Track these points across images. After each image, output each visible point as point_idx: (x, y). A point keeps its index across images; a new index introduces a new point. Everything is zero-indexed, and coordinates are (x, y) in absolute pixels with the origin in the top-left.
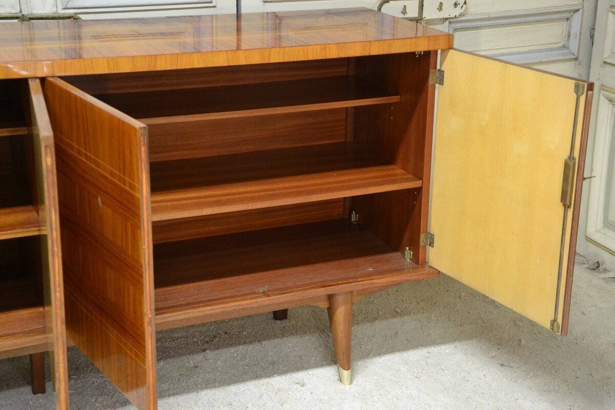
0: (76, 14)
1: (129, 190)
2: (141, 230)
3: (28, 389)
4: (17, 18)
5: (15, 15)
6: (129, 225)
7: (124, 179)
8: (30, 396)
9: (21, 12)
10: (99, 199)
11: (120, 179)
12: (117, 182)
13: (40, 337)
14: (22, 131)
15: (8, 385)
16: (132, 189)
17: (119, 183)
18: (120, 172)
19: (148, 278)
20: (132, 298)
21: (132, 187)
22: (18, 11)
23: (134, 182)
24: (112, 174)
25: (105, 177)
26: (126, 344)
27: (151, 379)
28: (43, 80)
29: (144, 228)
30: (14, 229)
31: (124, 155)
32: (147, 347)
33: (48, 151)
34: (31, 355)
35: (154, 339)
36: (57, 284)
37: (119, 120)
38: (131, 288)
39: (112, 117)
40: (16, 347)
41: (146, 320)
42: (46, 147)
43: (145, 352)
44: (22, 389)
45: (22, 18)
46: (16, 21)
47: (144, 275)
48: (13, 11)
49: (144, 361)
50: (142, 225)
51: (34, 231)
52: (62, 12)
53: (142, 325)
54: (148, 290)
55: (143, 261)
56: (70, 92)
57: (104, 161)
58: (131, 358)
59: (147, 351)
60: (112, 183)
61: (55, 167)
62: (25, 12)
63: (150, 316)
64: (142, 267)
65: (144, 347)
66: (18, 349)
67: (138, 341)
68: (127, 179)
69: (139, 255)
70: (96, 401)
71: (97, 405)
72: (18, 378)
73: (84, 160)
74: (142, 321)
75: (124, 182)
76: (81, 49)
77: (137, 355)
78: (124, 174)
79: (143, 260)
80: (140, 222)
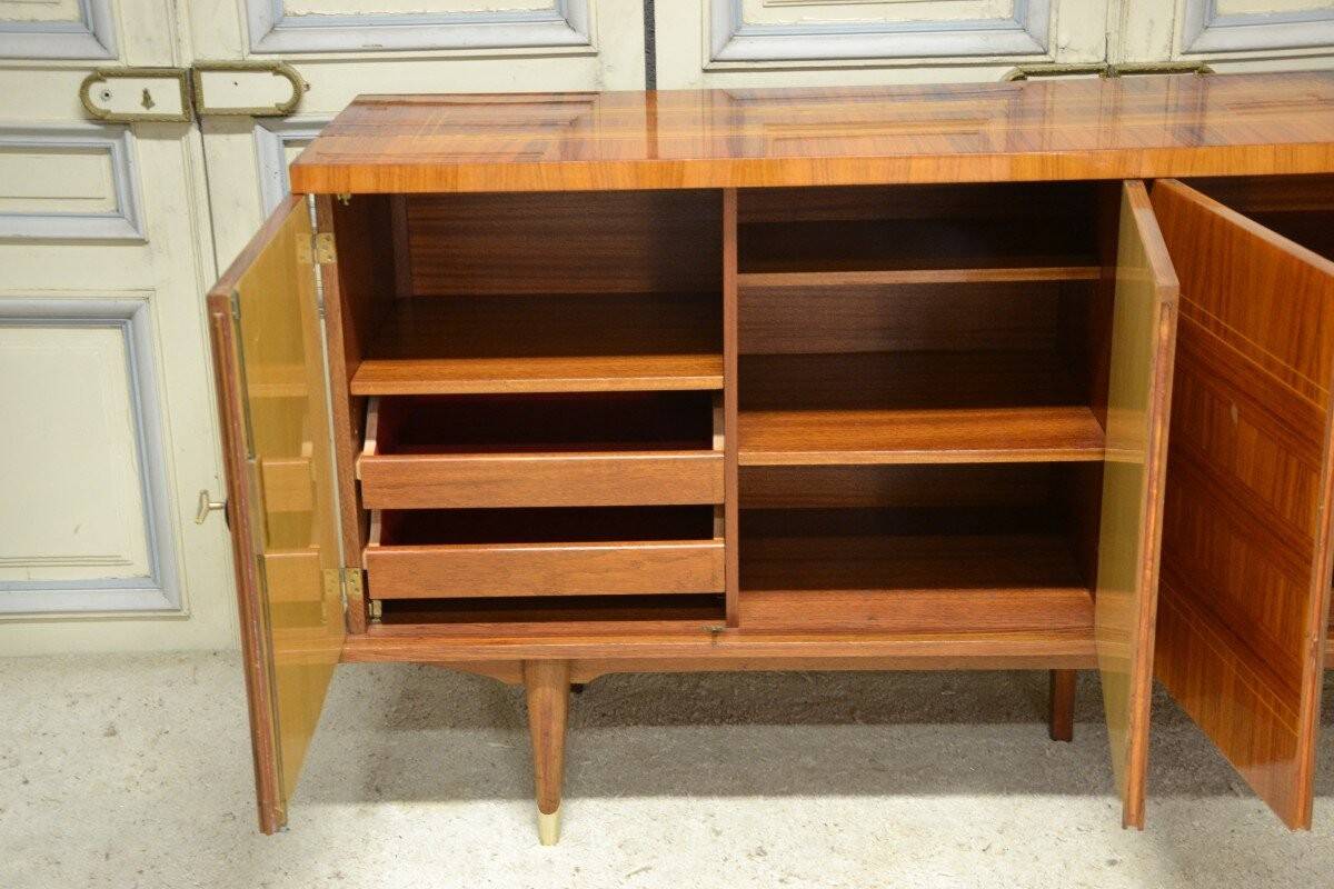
0: (1205, 62)
1: (1303, 396)
2: (1319, 475)
3: (1043, 729)
4: (1098, 71)
5: (1097, 66)
6: (1294, 462)
7: (1295, 376)
8: (1047, 742)
9: (1106, 61)
10: (1234, 410)
11: (1285, 374)
12: (1279, 380)
13: (1083, 642)
14: (1090, 274)
15: (1008, 714)
16: (1312, 397)
17: (1283, 382)
18: (1287, 361)
19: (1320, 567)
20: (1280, 600)
21: (1312, 391)
22: (1101, 59)
23: (1319, 383)
24: (1270, 364)
25: (1250, 368)
26: (1256, 685)
27: (1305, 758)
28: (1150, 183)
29: (1326, 471)
30: (1059, 446)
31: (1302, 331)
32: (1303, 697)
33: (1166, 314)
34: (1053, 672)
35: (1319, 685)
36: (1149, 556)
37: (1301, 263)
38: (1282, 581)
39: (1287, 258)
40: (1042, 653)
41: (1308, 645)
42: (1163, 305)
43: (1299, 706)
44: (1031, 727)
45: (1106, 72)
46: (1096, 76)
47: (1314, 562)
48: (1093, 59)
49: (1294, 721)
50: (1323, 466)
51: (1092, 453)
52: (1178, 59)
53: (1298, 656)
54: (1318, 589)
55: (1315, 534)
56: (1201, 207)
57: (1256, 340)
58: (1266, 711)
59: (1302, 705)
60: (1266, 380)
61: (1174, 342)
62: (1113, 61)
63: (1316, 640)
64: (1311, 545)
65: (1298, 696)
66: (1043, 656)
67: (1286, 683)
68: (1302, 375)
69: (1307, 522)
70: (1163, 775)
71: (1166, 782)
72: (1025, 705)
73: (1212, 333)
74: (1300, 645)
75: (1295, 381)
76: (1202, 128)
77: (1278, 708)
78: (1297, 366)
79: (1317, 531)
80: (1320, 459)
